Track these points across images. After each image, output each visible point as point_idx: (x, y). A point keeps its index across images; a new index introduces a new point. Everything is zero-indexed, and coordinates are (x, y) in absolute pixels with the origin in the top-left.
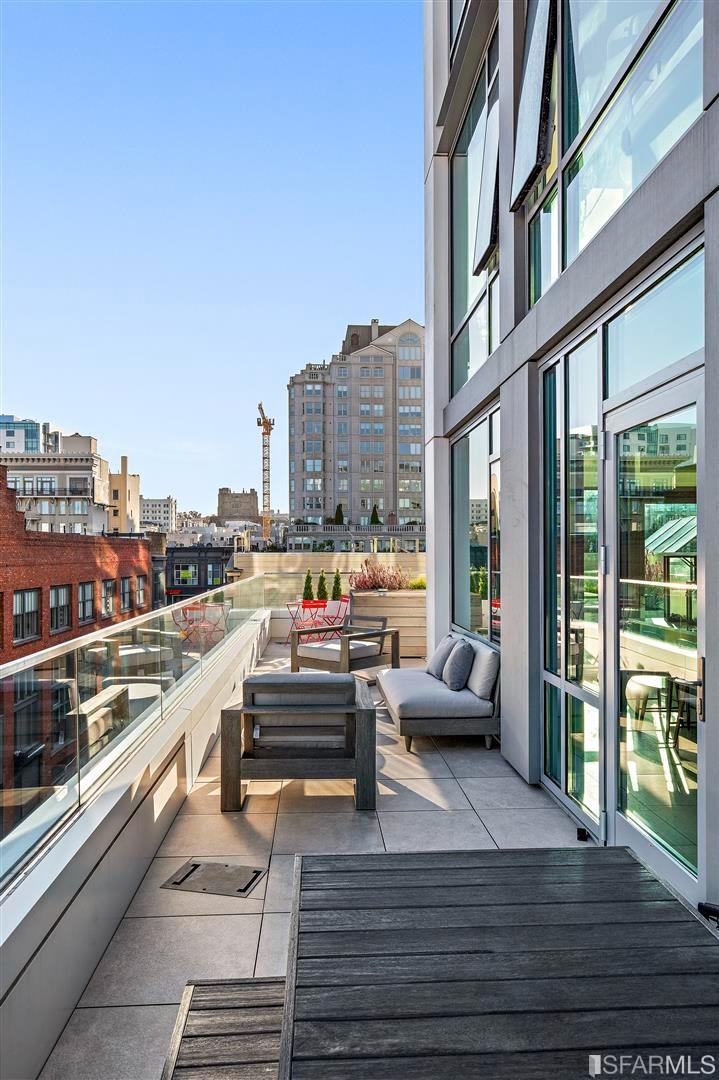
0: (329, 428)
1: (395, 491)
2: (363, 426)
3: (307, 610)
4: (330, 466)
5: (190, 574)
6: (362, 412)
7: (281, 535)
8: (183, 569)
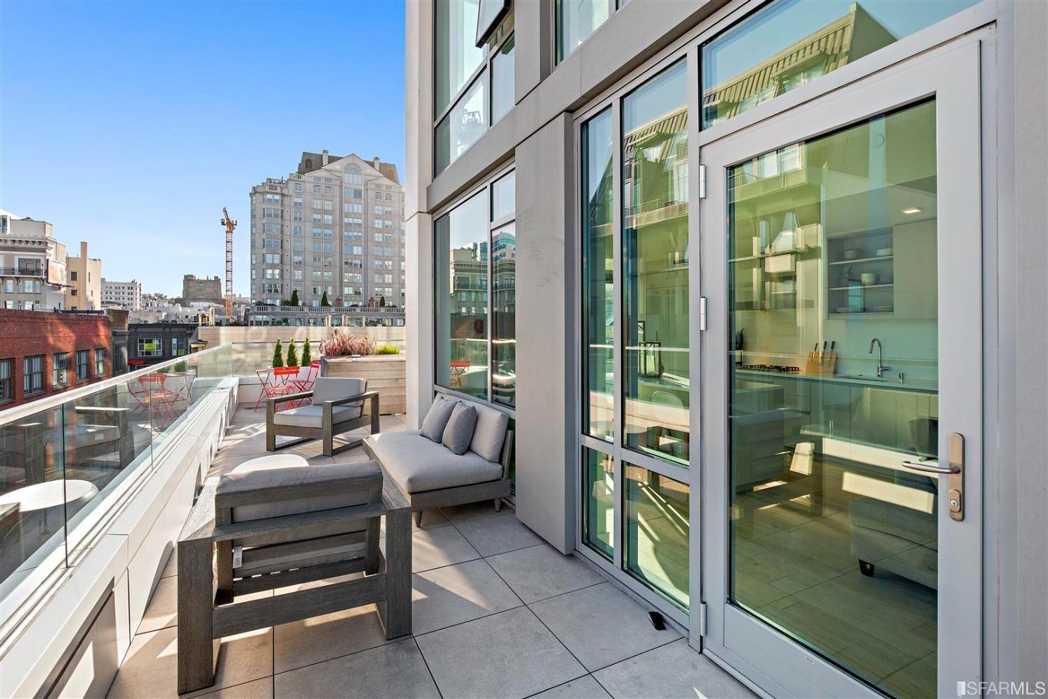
0: (286, 230)
1: (341, 282)
2: (315, 231)
3: (279, 376)
4: (287, 260)
5: (154, 346)
6: (315, 220)
7: (243, 314)
8: (146, 342)
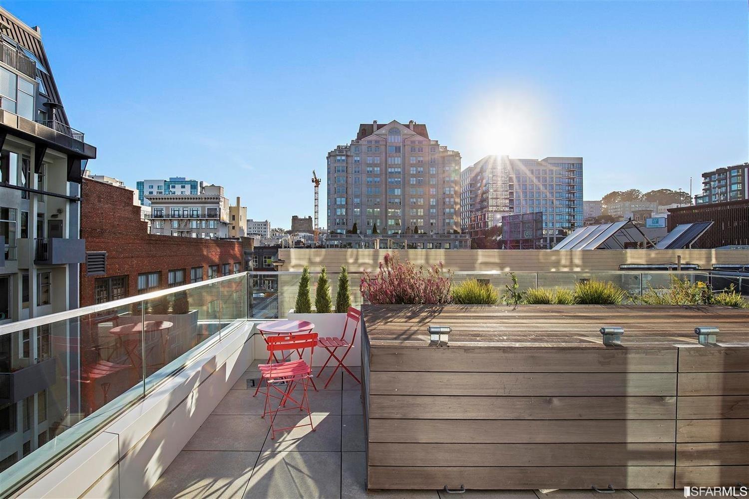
0: (350, 180)
1: (386, 216)
2: (369, 179)
4: (350, 201)
6: (368, 172)
7: (324, 240)
